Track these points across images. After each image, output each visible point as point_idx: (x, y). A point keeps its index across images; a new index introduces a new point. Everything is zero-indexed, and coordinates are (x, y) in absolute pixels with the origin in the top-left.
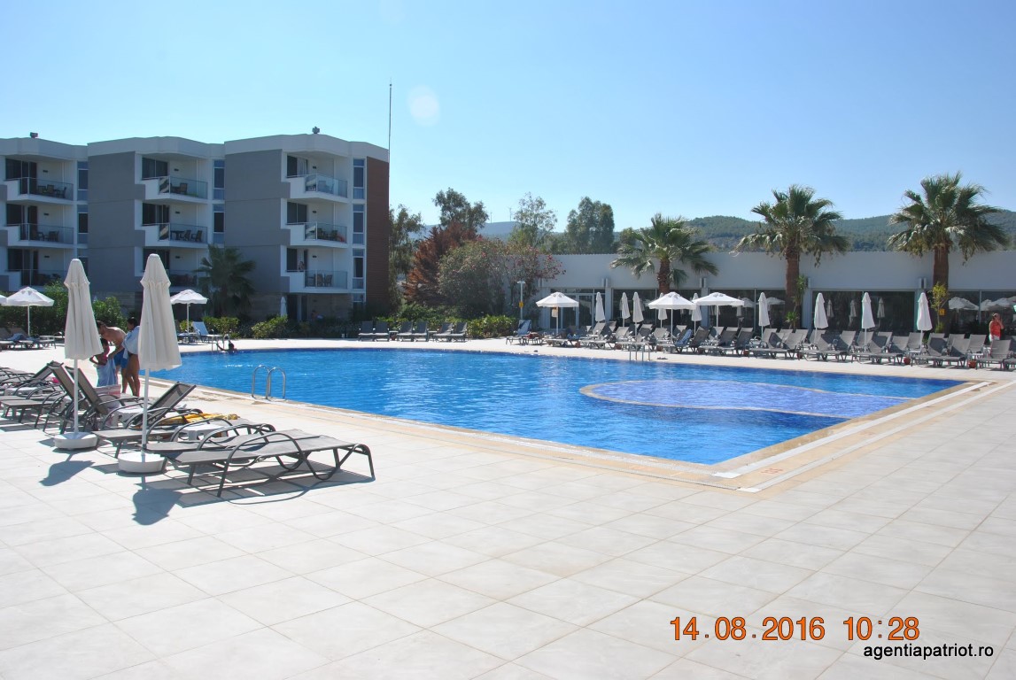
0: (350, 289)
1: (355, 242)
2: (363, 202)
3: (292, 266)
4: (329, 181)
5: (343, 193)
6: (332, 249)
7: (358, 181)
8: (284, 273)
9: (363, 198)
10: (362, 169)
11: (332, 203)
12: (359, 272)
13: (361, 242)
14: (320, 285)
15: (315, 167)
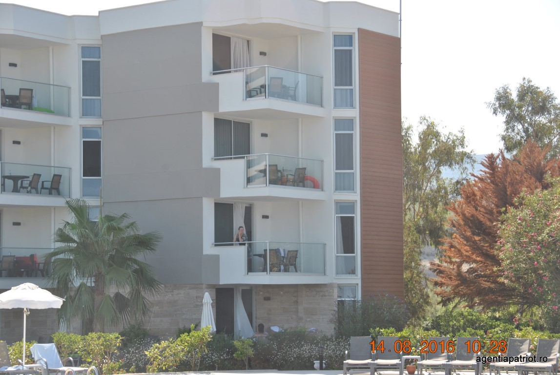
0: (331, 277)
1: (338, 188)
2: (353, 113)
3: (224, 236)
4: (289, 79)
5: (314, 99)
6: (296, 202)
7: (343, 74)
8: (209, 247)
9: (352, 106)
10: (350, 52)
11: (294, 119)
12: (348, 245)
13: (351, 188)
14: (275, 268)
15: (263, 54)
